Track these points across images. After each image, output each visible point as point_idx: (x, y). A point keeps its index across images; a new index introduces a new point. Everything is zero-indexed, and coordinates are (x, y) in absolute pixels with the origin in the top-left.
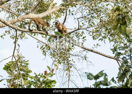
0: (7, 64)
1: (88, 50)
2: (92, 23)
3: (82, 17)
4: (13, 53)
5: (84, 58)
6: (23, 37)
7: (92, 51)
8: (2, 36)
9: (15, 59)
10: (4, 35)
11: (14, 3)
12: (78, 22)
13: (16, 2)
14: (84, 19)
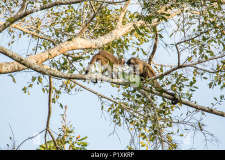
0: (41, 146)
1: (204, 110)
2: (207, 52)
3: (185, 41)
4: (46, 125)
5: (197, 126)
6: (72, 88)
7: (211, 111)
8: (24, 89)
9: (52, 136)
10: (29, 86)
11: (46, 17)
12: (178, 51)
13: (51, 14)
14: (189, 43)
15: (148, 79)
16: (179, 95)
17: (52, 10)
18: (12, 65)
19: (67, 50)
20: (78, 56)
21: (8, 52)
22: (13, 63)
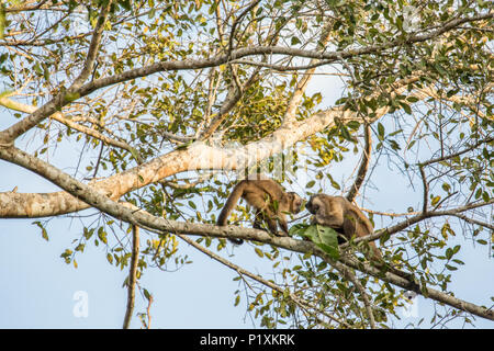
1: (473, 312)
2: (489, 184)
3: (442, 159)
6: (168, 256)
7: (489, 315)
8: (66, 255)
10: (77, 249)
11: (119, 97)
12: (424, 181)
13: (131, 91)
14: (449, 165)
15: (355, 240)
16: (422, 278)
17: (133, 83)
18: (53, 198)
19: (175, 170)
20: (188, 186)
21: (49, 169)
22: (56, 194)
